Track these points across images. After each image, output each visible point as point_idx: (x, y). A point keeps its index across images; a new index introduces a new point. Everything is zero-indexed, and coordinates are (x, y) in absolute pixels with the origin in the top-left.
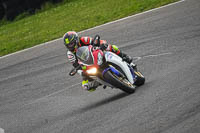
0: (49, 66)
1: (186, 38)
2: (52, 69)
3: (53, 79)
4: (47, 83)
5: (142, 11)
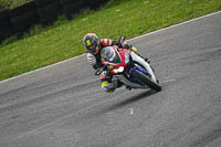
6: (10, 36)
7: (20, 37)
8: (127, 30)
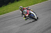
0: (11, 18)
1: (46, 11)
2: (11, 19)
3: (12, 21)
4: (10, 23)
5: (34, 4)
6: (4, 5)
7: (6, 5)
8: (31, 4)
